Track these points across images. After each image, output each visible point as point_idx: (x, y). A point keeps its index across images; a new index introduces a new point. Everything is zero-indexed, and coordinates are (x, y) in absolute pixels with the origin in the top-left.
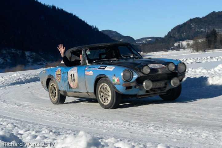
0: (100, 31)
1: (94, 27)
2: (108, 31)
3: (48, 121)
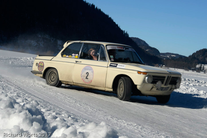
0: (130, 38)
1: (126, 32)
2: (138, 39)
3: (68, 106)
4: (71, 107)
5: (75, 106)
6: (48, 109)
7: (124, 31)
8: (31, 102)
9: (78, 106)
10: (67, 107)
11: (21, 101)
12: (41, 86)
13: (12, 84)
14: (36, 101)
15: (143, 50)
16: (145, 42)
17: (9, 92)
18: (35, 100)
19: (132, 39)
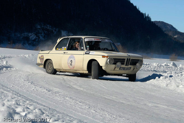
0: (152, 22)
1: (147, 15)
2: (163, 22)
4: (84, 114)
5: (88, 113)
6: (56, 118)
7: (145, 14)
8: (34, 111)
9: (93, 113)
10: (79, 115)
11: (21, 110)
12: (45, 90)
13: (8, 89)
14: (40, 110)
15: (171, 36)
16: (172, 27)
17: (6, 100)
18: (38, 108)
19: (155, 23)
